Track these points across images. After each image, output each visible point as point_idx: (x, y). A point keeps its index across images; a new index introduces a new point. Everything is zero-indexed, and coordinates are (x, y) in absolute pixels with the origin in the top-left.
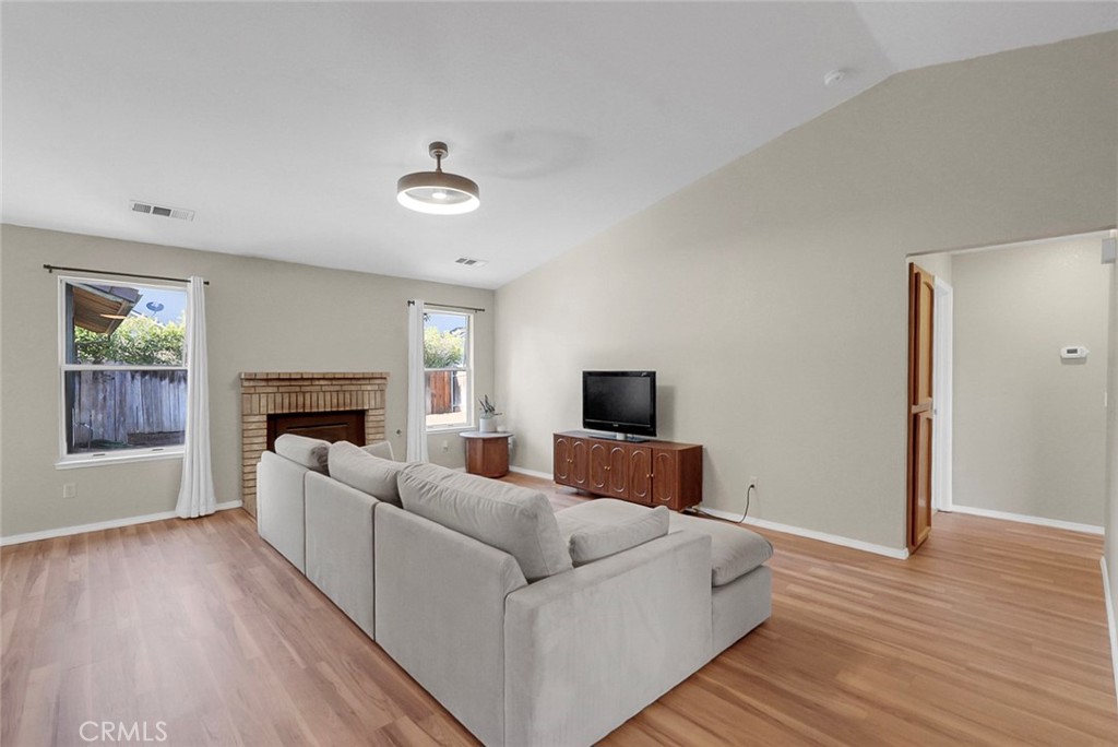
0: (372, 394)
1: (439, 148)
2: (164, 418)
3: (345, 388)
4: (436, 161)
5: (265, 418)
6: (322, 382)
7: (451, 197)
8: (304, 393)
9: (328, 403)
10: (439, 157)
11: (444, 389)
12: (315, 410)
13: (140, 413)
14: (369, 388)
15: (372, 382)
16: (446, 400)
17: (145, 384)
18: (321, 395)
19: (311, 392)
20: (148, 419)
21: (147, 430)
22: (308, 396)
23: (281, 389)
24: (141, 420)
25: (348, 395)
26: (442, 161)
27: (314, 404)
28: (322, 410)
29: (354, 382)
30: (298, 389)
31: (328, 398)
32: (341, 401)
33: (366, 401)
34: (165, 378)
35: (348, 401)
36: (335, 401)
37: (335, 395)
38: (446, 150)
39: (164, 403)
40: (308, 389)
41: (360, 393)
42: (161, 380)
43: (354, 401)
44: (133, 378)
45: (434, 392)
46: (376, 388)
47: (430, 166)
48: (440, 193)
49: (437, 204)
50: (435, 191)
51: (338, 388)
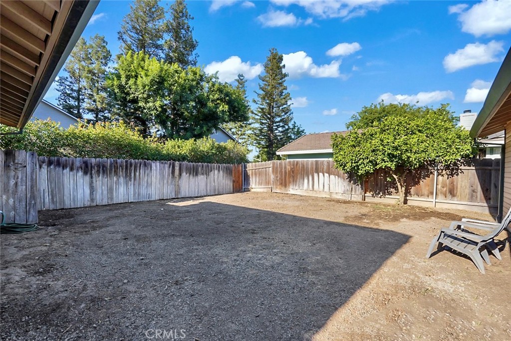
2: (65, 198)
11: (239, 177)
13: (46, 194)
16: (241, 183)
17: (50, 172)
20: (53, 198)
21: (52, 207)
24: (47, 200)
34: (66, 168)
39: (65, 186)
42: (63, 169)
44: (40, 167)
45: (234, 179)
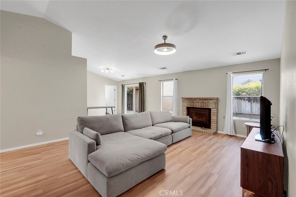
0: (212, 104)
1: (165, 37)
3: (204, 102)
4: (164, 40)
5: (186, 108)
6: (198, 100)
7: (168, 50)
8: (194, 102)
9: (199, 106)
10: (165, 39)
12: (196, 107)
14: (211, 102)
15: (212, 100)
18: (198, 103)
19: (195, 102)
22: (195, 103)
23: (189, 101)
25: (204, 104)
26: (166, 40)
27: (196, 105)
28: (198, 107)
29: (206, 100)
30: (192, 101)
31: (199, 104)
32: (203, 105)
33: (210, 106)
35: (205, 105)
36: (201, 105)
37: (201, 103)
38: (167, 38)
40: (195, 101)
41: (208, 103)
43: (206, 105)
46: (213, 102)
47: (163, 42)
48: (165, 49)
49: (165, 52)
50: (164, 48)
51: (202, 102)
